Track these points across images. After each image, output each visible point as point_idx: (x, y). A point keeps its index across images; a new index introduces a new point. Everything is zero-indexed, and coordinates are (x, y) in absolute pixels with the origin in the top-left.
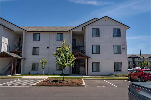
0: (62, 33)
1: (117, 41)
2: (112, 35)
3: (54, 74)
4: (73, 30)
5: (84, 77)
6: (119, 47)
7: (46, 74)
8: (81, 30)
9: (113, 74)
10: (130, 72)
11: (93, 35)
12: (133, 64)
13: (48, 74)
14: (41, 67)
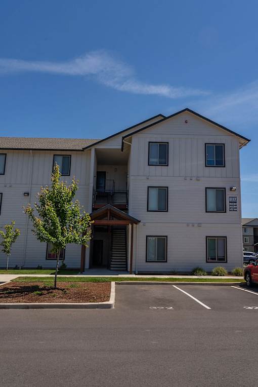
0: (68, 153)
1: (216, 177)
2: (202, 162)
3: (40, 268)
4: (99, 147)
5: (120, 276)
6: (221, 193)
7: (16, 268)
8: (120, 147)
9: (200, 270)
10: (247, 263)
11: (152, 160)
12: (255, 243)
13: (22, 269)
14: (3, 248)
